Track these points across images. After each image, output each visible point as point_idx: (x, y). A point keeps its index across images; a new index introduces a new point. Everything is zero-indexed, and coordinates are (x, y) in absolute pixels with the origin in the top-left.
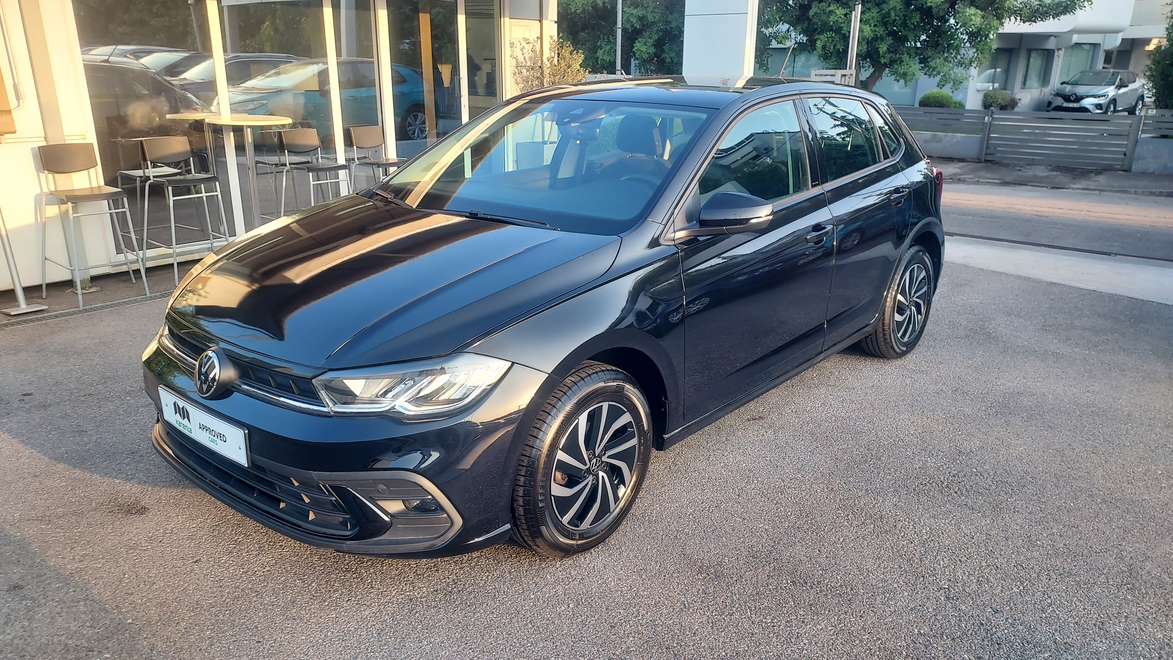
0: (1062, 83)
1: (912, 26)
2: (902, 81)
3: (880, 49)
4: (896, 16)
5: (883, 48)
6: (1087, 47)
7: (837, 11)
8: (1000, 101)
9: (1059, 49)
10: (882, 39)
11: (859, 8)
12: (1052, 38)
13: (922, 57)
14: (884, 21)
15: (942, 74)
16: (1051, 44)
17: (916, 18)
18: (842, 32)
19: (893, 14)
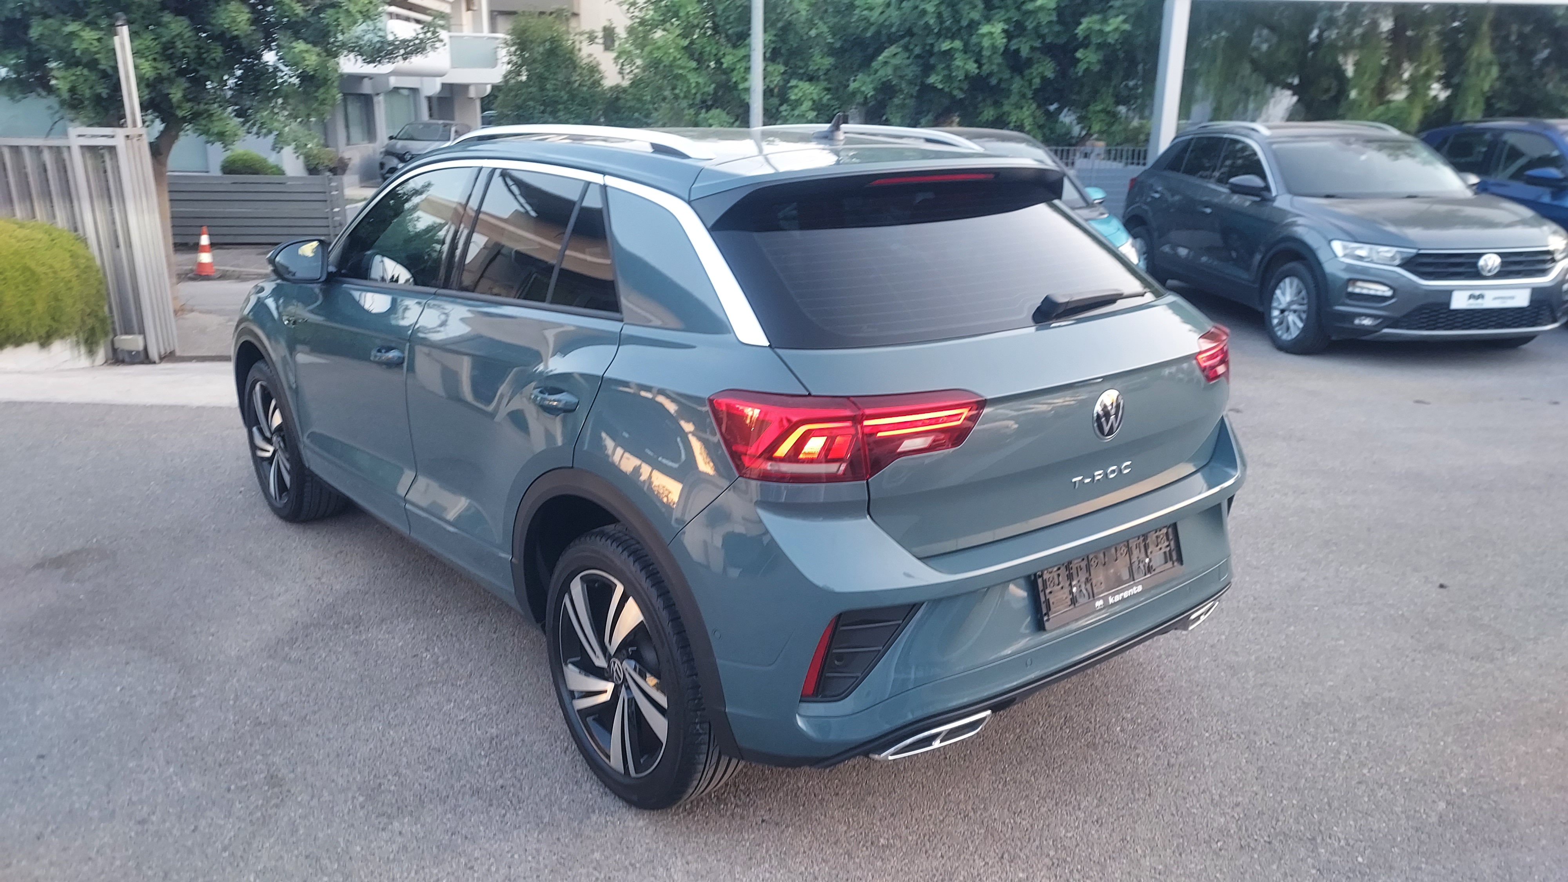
0: (391, 138)
1: (212, 63)
2: (218, 145)
3: (171, 96)
4: (185, 47)
5: (176, 94)
6: (405, 92)
7: (82, 34)
8: (327, 162)
9: (378, 94)
10: (170, 80)
11: (125, 31)
12: (366, 80)
13: (237, 107)
14: (167, 52)
15: (276, 133)
16: (366, 88)
17: (218, 53)
18: (101, 67)
19: (179, 45)
